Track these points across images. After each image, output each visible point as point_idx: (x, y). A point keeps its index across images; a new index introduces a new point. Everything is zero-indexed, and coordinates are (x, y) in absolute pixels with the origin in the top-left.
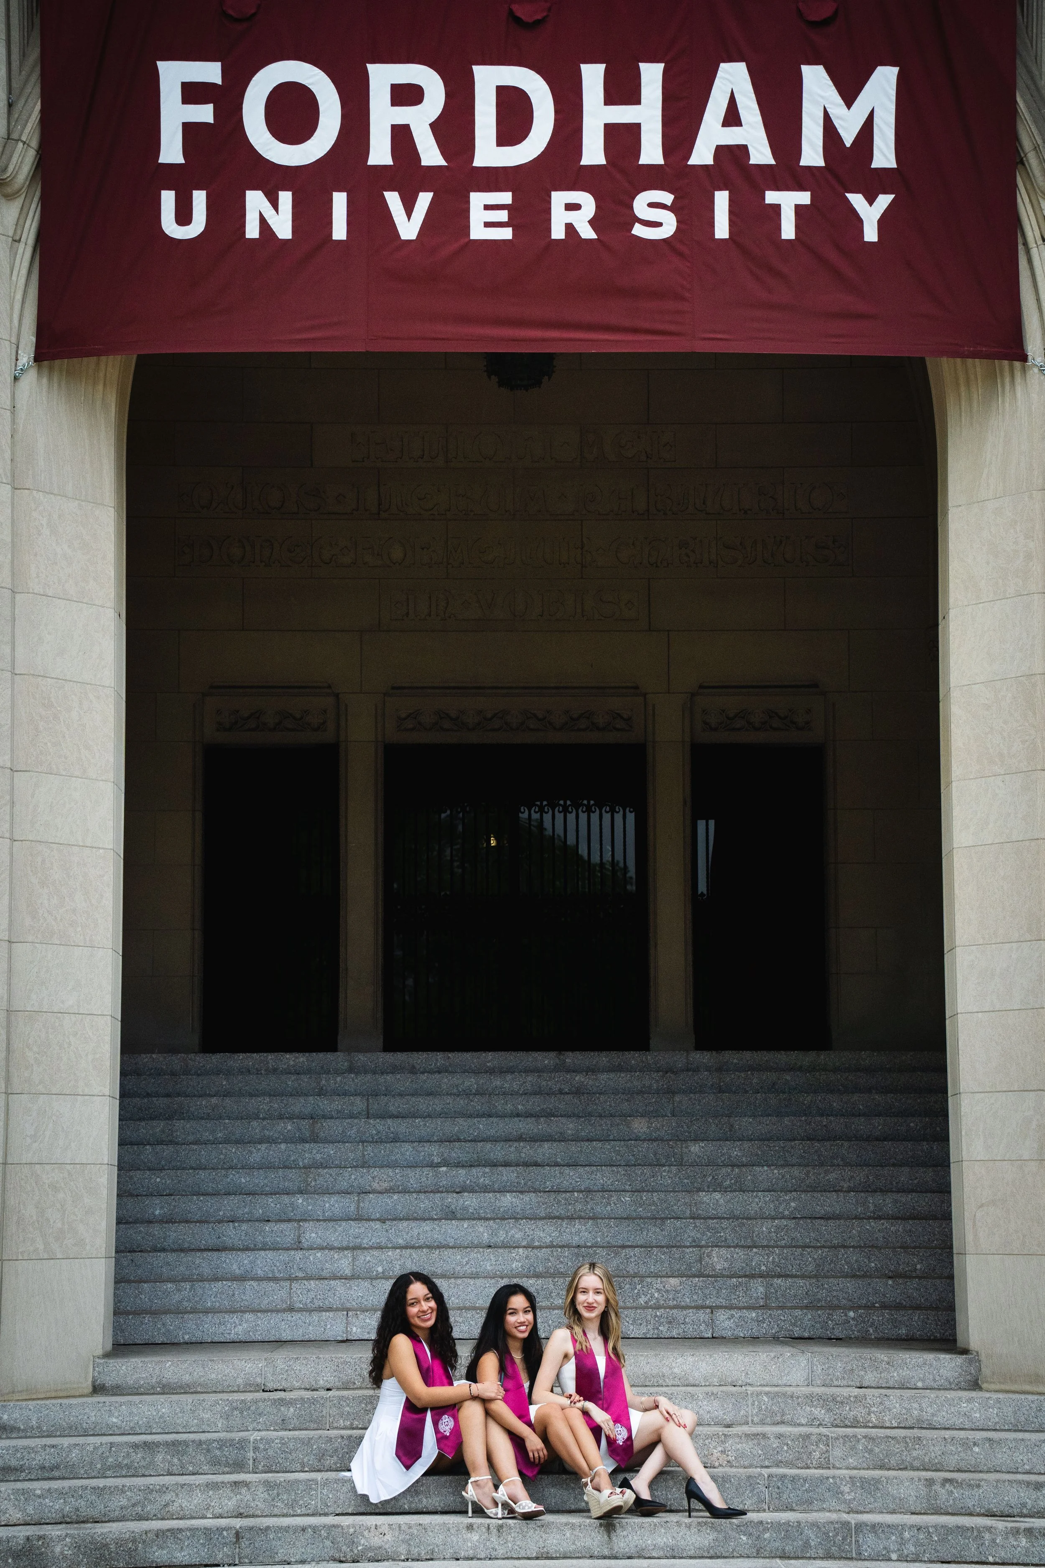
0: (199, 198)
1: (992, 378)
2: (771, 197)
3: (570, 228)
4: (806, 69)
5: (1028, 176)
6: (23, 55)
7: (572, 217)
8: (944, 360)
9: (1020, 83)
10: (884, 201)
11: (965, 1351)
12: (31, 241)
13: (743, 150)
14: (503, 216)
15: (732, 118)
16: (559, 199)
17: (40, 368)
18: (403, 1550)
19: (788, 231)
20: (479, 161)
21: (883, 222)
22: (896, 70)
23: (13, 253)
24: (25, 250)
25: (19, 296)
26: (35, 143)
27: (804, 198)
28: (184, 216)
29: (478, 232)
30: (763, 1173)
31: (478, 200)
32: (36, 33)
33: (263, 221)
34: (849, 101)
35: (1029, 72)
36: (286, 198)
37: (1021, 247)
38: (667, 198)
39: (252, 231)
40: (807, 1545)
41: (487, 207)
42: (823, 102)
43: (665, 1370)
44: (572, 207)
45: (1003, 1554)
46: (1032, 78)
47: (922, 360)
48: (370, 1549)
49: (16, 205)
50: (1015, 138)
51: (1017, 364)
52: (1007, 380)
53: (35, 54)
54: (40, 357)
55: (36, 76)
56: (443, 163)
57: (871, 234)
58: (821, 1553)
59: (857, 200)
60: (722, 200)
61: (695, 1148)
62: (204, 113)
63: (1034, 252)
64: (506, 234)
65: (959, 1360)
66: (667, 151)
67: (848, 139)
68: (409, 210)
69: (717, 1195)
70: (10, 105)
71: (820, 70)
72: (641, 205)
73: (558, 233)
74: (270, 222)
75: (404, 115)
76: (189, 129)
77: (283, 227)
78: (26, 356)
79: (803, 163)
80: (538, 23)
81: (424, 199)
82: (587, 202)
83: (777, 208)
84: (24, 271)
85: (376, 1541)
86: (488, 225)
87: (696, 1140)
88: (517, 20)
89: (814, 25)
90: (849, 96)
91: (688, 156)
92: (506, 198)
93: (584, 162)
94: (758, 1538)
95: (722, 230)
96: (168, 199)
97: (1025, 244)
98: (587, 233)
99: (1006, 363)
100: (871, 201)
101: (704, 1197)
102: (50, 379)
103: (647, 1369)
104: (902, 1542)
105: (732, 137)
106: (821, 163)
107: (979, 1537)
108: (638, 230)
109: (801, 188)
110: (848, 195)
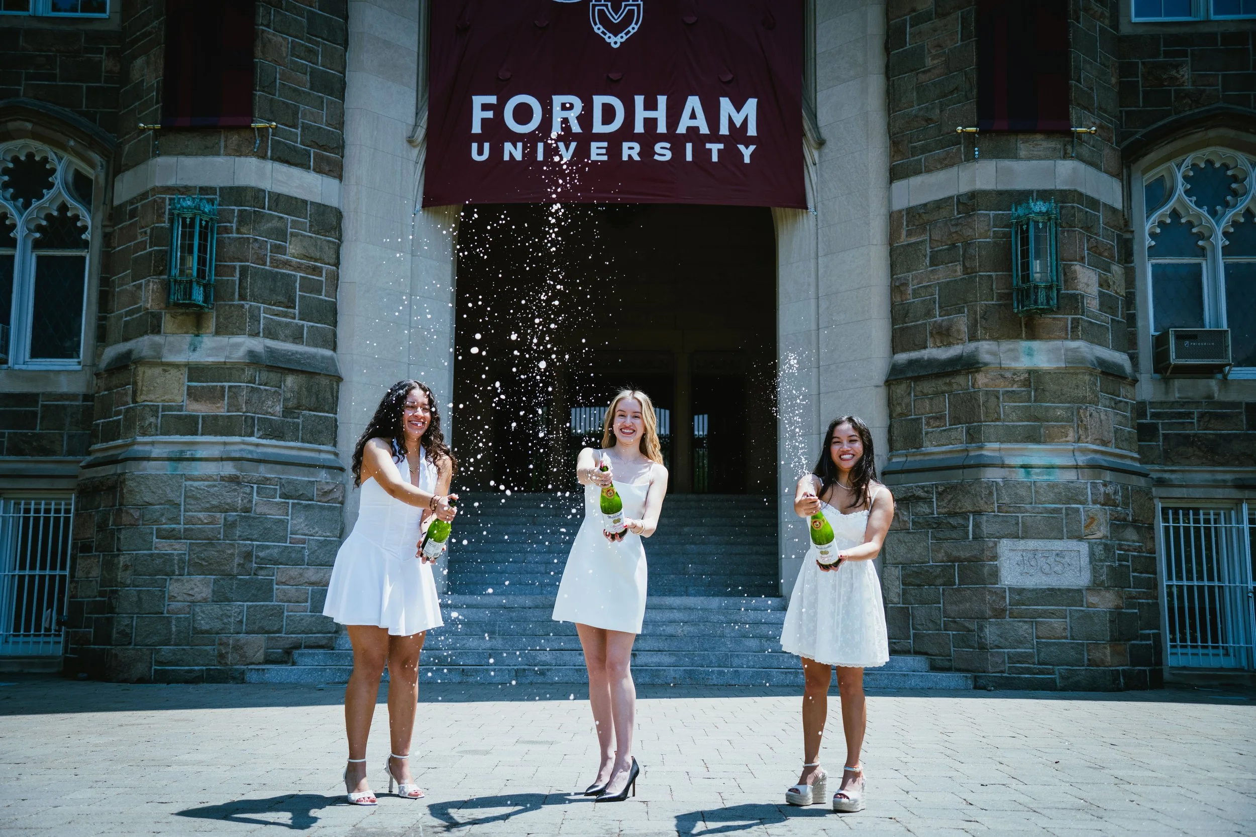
0: (487, 146)
1: (795, 216)
2: (708, 146)
3: (630, 156)
4: (721, 99)
5: (808, 141)
6: (423, 96)
7: (631, 152)
8: (777, 208)
9: (803, 106)
10: (752, 148)
11: (781, 596)
12: (422, 163)
13: (697, 129)
14: (604, 151)
15: (693, 116)
16: (626, 145)
17: (424, 210)
18: (554, 662)
19: (715, 158)
20: (595, 131)
21: (752, 156)
22: (756, 100)
23: (416, 168)
24: (420, 167)
25: (417, 183)
26: (425, 127)
27: (721, 146)
28: (480, 152)
29: (594, 157)
30: (713, 538)
31: (594, 145)
32: (428, 88)
33: (511, 154)
34: (738, 110)
35: (807, 102)
36: (520, 145)
37: (805, 167)
38: (668, 145)
39: (506, 157)
40: (711, 662)
41: (598, 148)
42: (728, 111)
43: (663, 603)
44: (630, 148)
45: (787, 665)
46: (808, 104)
47: (769, 208)
48: (541, 661)
49: (418, 149)
50: (802, 126)
51: (804, 211)
52: (801, 217)
53: (426, 96)
54: (425, 206)
55: (426, 104)
56: (581, 131)
57: (747, 160)
58: (716, 665)
59: (741, 147)
60: (689, 147)
61: (686, 529)
62: (489, 114)
63: (810, 168)
64: (605, 158)
65: (778, 599)
66: (668, 128)
67: (738, 125)
68: (567, 149)
69: (693, 546)
70: (417, 114)
71: (727, 99)
72: (658, 148)
73: (625, 158)
74: (513, 154)
75: (565, 114)
76: (484, 121)
77: (518, 156)
78: (419, 206)
79: (720, 133)
80: (618, 81)
81: (573, 145)
82: (637, 146)
83: (710, 150)
84: (419, 174)
85: (544, 658)
86: (598, 154)
87: (687, 526)
88: (612, 80)
89: (724, 83)
90: (738, 109)
91: (676, 130)
92: (605, 144)
93: (636, 131)
94: (692, 659)
95: (689, 157)
96: (475, 146)
97: (807, 165)
98: (637, 158)
99: (800, 210)
100: (747, 148)
101: (688, 547)
102: (428, 214)
103: (656, 602)
104: (748, 661)
105: (693, 123)
106: (727, 133)
107: (778, 658)
108: (656, 157)
109: (720, 142)
110: (738, 146)
